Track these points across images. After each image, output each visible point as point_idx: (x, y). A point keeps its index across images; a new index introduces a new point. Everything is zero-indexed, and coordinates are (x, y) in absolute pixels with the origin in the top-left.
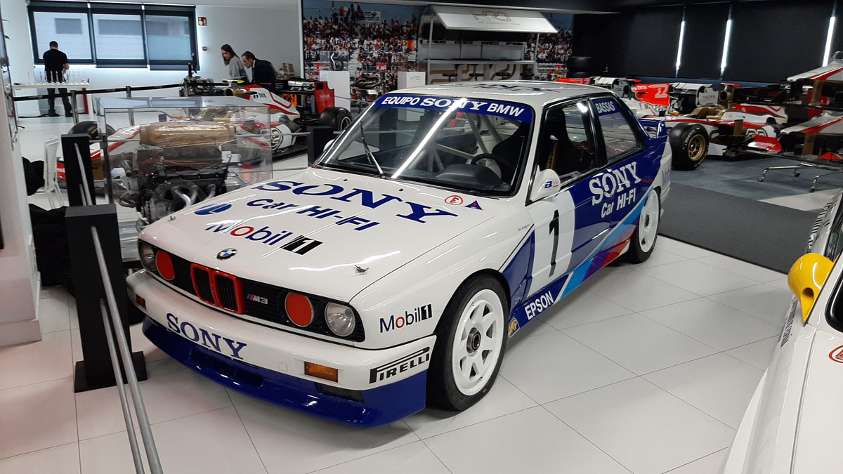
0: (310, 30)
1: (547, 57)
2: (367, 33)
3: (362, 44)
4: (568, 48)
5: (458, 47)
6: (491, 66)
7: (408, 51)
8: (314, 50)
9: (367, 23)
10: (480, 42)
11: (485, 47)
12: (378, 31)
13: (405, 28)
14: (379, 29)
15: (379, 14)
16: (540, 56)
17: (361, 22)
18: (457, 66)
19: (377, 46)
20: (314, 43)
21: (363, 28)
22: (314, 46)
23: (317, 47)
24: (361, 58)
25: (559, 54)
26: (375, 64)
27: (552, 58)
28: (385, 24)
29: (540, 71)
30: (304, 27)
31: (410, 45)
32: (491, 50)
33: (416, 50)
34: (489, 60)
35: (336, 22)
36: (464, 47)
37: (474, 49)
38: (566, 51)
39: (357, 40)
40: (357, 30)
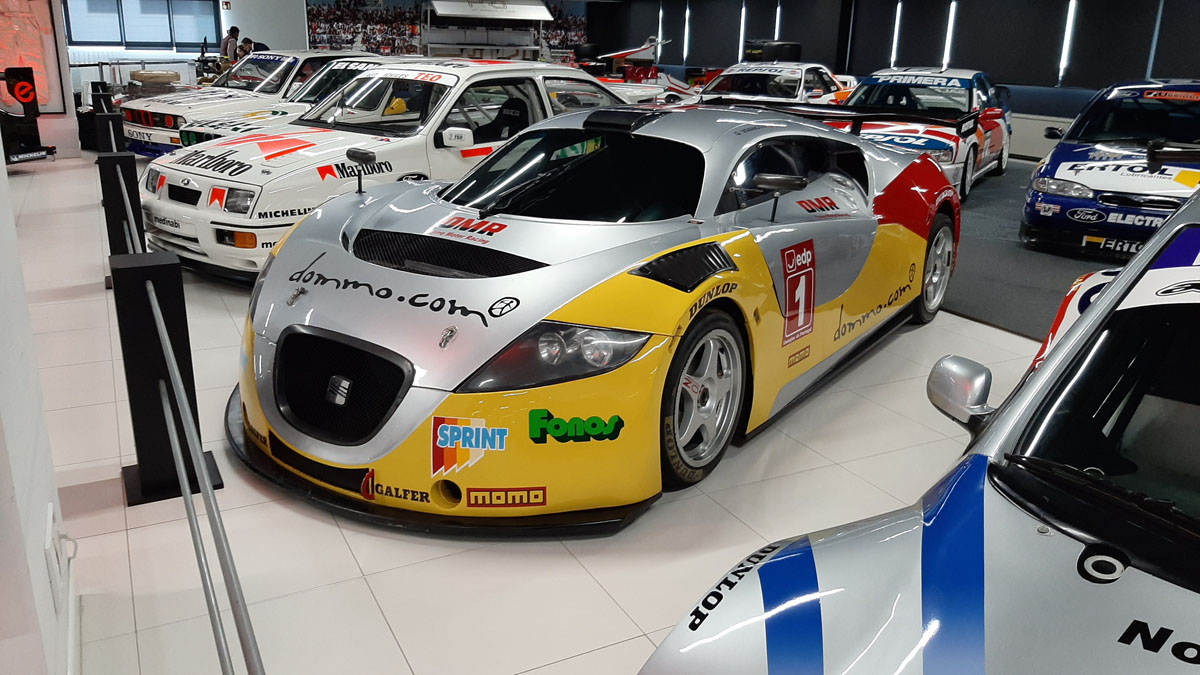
0: (314, 16)
1: (559, 44)
2: (369, 19)
3: (366, 28)
4: (582, 36)
5: (462, 32)
6: (498, 50)
7: (412, 35)
8: (318, 34)
9: (370, 9)
10: (484, 28)
11: (490, 32)
12: (381, 17)
13: (408, 15)
14: (382, 14)
16: (551, 43)
17: (364, 9)
18: (462, 50)
19: (380, 31)
20: (319, 27)
21: (366, 14)
22: (318, 30)
23: (322, 31)
24: (364, 41)
25: (572, 41)
26: (378, 47)
27: (564, 44)
28: (387, 11)
29: (552, 57)
30: (309, 12)
31: (413, 29)
32: (496, 36)
33: (420, 34)
34: (495, 45)
35: (339, 8)
36: (468, 32)
37: (479, 35)
38: (580, 38)
39: (360, 25)
40: (360, 15)
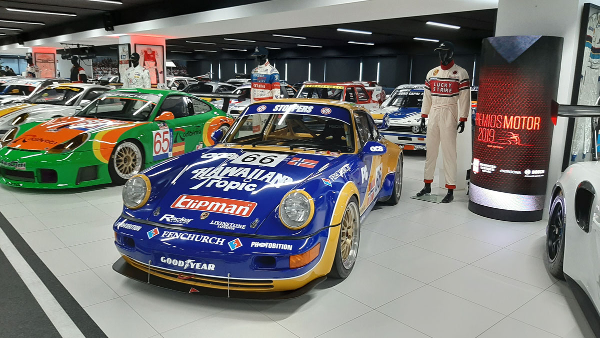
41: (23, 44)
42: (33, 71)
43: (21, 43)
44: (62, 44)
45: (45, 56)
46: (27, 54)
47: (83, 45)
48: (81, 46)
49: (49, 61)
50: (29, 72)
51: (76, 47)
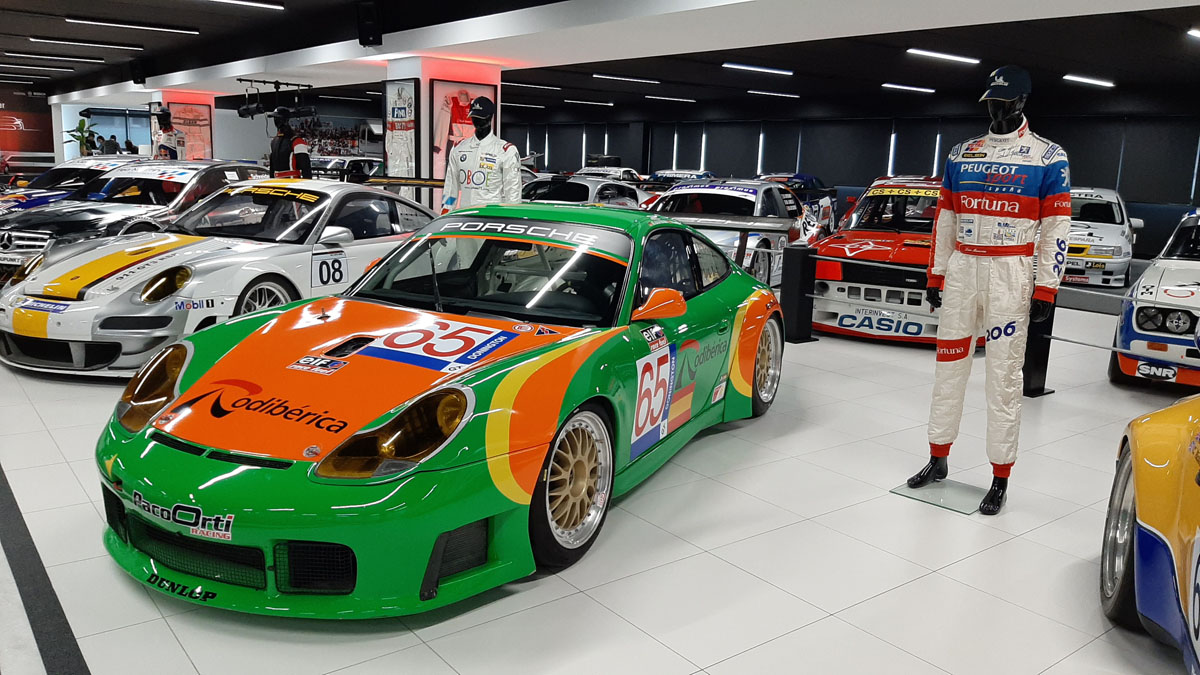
2: (323, 135)
7: (352, 147)
9: (324, 129)
12: (331, 134)
13: (350, 133)
15: (331, 123)
17: (320, 129)
19: (330, 143)
21: (321, 132)
24: (319, 151)
28: (336, 130)
33: (358, 146)
40: (317, 133)
41: (143, 82)
42: (172, 144)
43: (140, 80)
44: (240, 80)
45: (191, 111)
46: (150, 104)
47: (287, 84)
48: (283, 88)
49: (198, 123)
50: (162, 147)
51: (271, 89)
